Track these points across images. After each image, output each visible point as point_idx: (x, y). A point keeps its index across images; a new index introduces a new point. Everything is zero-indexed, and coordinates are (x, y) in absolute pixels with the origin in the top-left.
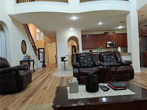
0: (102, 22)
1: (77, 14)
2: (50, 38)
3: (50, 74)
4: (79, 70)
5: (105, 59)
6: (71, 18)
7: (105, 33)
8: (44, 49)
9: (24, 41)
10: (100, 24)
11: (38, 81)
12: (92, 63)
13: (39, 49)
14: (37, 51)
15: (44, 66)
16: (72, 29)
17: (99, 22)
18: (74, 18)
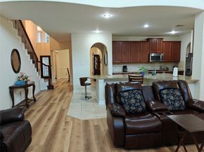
0: (149, 24)
1: (112, 10)
2: (59, 42)
3: (62, 111)
4: (124, 122)
5: (165, 97)
6: (103, 16)
7: (148, 39)
8: (49, 57)
9: (15, 51)
10: (146, 26)
11: (43, 133)
12: (144, 105)
13: (41, 57)
14: (39, 64)
15: (51, 87)
16: (97, 31)
17: (145, 24)
18: (107, 16)
